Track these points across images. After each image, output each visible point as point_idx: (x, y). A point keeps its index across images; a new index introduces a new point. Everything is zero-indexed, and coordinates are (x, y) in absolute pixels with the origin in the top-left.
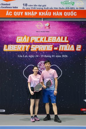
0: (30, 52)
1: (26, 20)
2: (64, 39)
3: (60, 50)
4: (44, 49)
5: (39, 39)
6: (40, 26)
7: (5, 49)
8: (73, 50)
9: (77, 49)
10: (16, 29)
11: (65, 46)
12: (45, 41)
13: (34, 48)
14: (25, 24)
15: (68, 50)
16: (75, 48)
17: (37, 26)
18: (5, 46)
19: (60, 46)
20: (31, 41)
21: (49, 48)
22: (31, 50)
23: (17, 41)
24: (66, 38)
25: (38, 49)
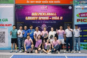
0: (38, 20)
1: (36, 5)
2: (54, 14)
3: (52, 19)
4: (45, 19)
5: (42, 14)
6: (43, 8)
7: (26, 19)
8: (59, 19)
9: (61, 19)
10: (31, 9)
11: (55, 17)
12: (45, 15)
13: (40, 18)
14: (36, 7)
15: (56, 19)
16: (60, 18)
17: (41, 8)
18: (26, 17)
19: (53, 17)
20: (39, 15)
21: (47, 18)
22: (39, 19)
23: (32, 15)
24: (55, 13)
25: (42, 19)
